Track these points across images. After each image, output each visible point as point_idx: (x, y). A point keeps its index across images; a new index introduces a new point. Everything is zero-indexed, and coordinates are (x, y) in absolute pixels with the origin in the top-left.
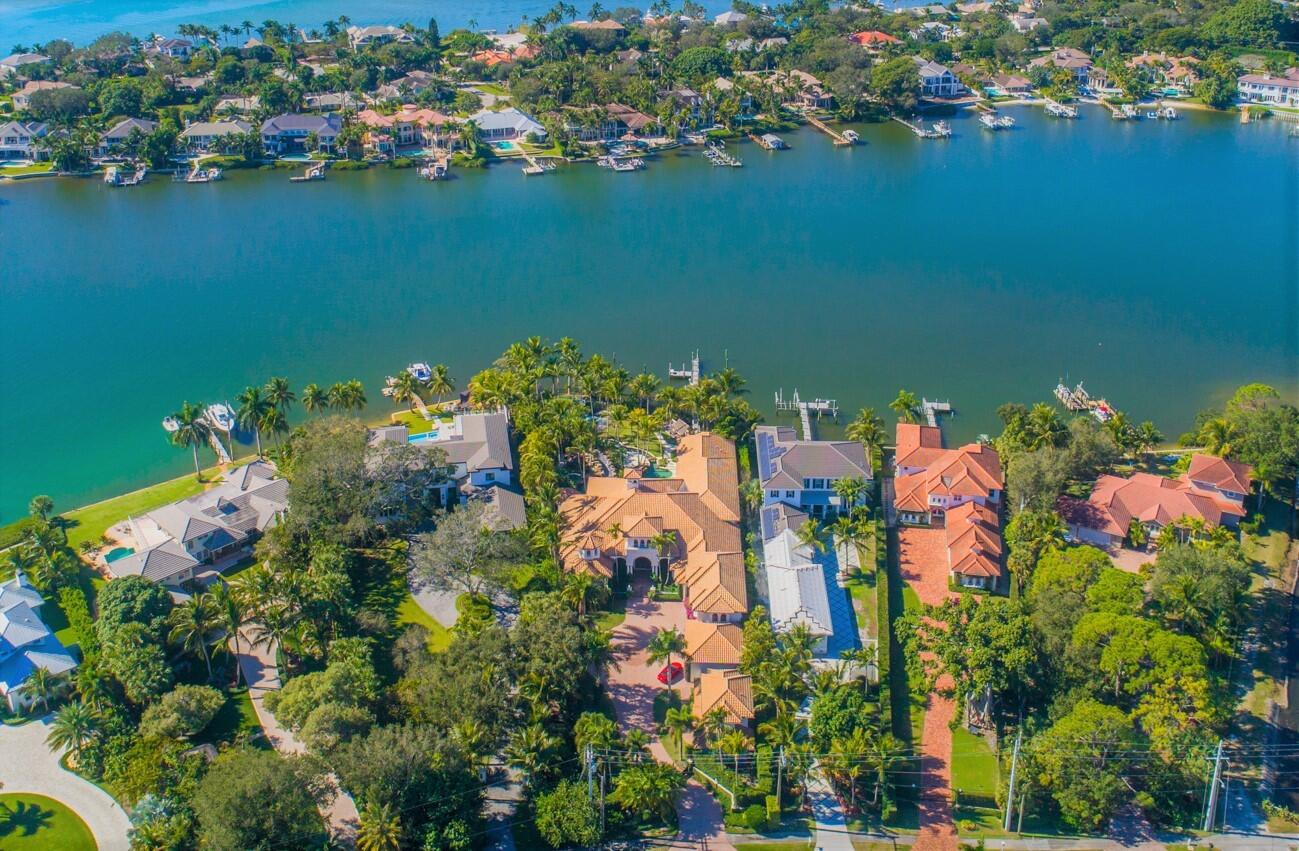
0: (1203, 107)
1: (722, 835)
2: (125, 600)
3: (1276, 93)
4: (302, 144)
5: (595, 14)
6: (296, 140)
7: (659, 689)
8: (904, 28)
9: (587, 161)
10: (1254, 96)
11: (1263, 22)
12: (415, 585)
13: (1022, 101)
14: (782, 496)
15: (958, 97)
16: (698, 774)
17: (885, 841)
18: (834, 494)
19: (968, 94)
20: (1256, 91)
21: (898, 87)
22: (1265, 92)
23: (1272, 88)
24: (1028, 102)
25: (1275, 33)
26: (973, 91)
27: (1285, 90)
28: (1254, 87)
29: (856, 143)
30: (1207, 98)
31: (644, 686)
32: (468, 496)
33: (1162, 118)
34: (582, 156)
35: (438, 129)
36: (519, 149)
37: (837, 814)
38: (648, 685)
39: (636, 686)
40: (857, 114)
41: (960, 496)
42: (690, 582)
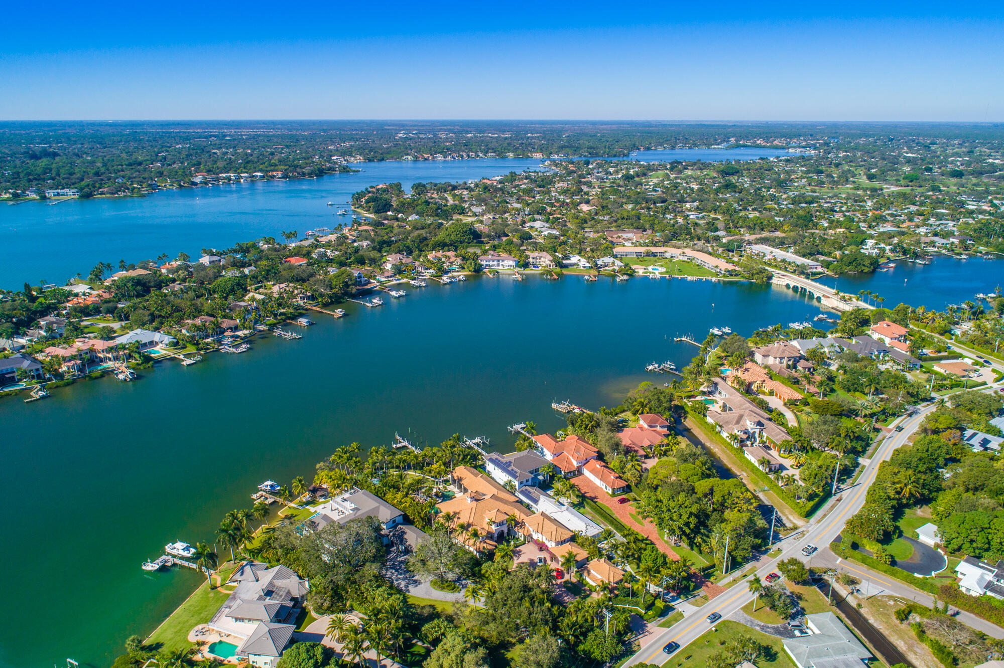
0: (470, 273)
1: (649, 625)
2: (311, 658)
3: (495, 263)
4: (13, 377)
5: (124, 267)
6: (7, 376)
8: (308, 254)
9: (213, 351)
10: (487, 265)
11: (466, 232)
12: (403, 588)
13: (395, 282)
14: (525, 483)
15: (366, 284)
16: (617, 607)
17: (697, 597)
18: (539, 475)
19: (370, 283)
20: (488, 263)
21: (347, 285)
22: (491, 263)
24: (398, 282)
25: (472, 236)
26: (371, 281)
27: (498, 261)
28: (486, 261)
29: (345, 315)
30: (472, 269)
32: (388, 536)
33: (459, 281)
34: (208, 349)
35: (110, 350)
36: (164, 352)
37: (673, 597)
40: (331, 301)
41: (587, 459)
42: (540, 531)
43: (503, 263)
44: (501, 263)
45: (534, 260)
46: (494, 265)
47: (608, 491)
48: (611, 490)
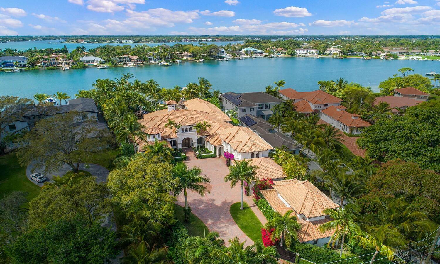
14: (248, 111)
22: (302, 52)
23: (304, 51)
28: (300, 51)
36: (95, 65)
41: (327, 104)
42: (227, 141)
44: (308, 52)
45: (330, 52)
46: (304, 53)
47: (345, 131)
48: (348, 129)
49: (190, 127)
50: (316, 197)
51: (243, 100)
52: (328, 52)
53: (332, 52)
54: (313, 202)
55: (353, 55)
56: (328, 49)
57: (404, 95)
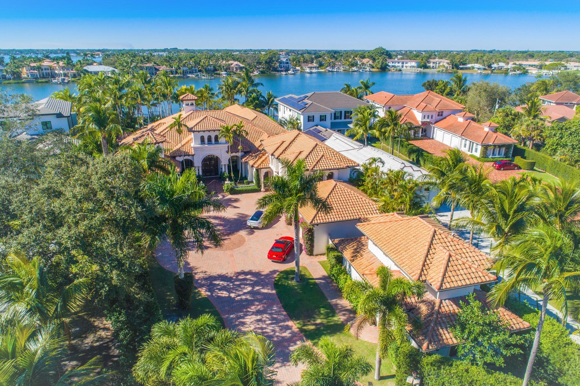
3: (400, 64)
7: (274, 272)
14: (317, 120)
20: (394, 64)
22: (397, 64)
23: (399, 63)
27: (403, 63)
28: (393, 63)
30: (379, 66)
31: (250, 273)
38: (255, 269)
39: (239, 274)
41: (442, 112)
42: (277, 154)
43: (407, 65)
44: (405, 65)
45: (434, 65)
46: (399, 66)
47: (474, 153)
48: (479, 148)
49: (217, 133)
50: (452, 244)
51: (310, 102)
52: (431, 65)
53: (437, 65)
54: (447, 254)
55: (466, 68)
56: (432, 60)
57: (557, 104)
